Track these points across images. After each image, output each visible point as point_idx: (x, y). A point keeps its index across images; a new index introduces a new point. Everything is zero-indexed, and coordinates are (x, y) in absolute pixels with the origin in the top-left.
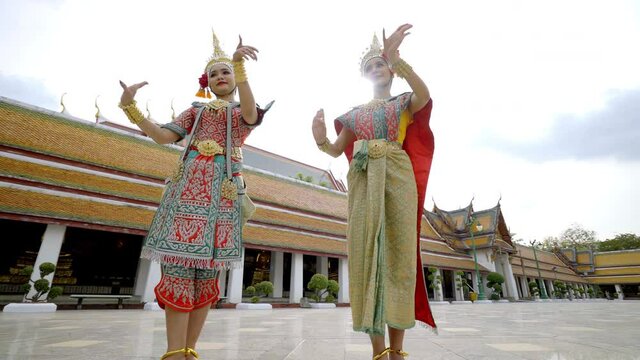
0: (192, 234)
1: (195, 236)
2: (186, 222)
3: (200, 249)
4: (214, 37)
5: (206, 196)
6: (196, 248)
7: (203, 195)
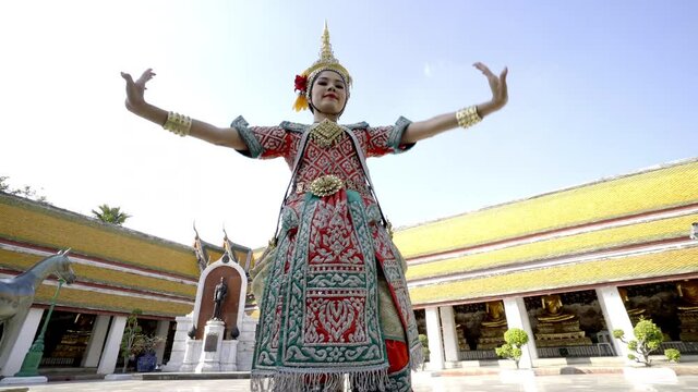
0: (348, 325)
1: (352, 330)
2: (332, 304)
3: (366, 351)
4: (327, 33)
5: (356, 254)
6: (360, 350)
7: (351, 252)
